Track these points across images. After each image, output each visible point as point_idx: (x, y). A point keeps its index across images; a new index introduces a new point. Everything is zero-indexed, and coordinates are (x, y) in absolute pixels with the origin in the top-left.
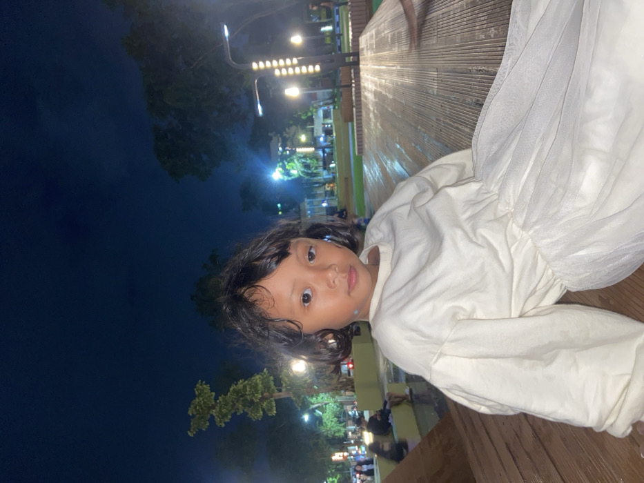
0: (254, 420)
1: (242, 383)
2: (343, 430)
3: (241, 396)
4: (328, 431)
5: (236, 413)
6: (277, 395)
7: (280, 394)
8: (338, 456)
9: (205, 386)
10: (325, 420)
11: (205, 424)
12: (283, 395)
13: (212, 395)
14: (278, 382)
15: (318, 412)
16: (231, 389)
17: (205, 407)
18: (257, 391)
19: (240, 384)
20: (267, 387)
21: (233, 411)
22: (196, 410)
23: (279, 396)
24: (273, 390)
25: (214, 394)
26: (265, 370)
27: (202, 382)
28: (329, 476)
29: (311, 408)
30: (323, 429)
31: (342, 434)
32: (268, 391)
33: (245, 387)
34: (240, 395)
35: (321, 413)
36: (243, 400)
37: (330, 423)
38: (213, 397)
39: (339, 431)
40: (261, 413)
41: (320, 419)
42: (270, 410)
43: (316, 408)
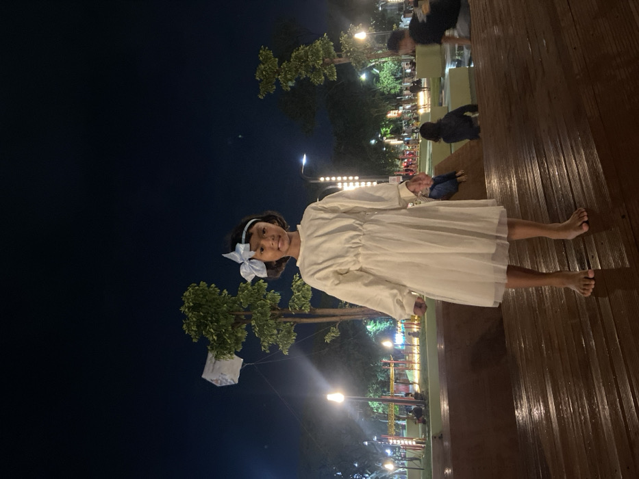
0: (317, 85)
1: (302, 49)
2: (399, 87)
3: (304, 62)
4: (385, 87)
5: (299, 78)
6: (337, 60)
7: (341, 59)
8: (392, 114)
9: (268, 52)
10: (382, 78)
11: (272, 87)
12: (343, 60)
13: (276, 61)
14: (338, 47)
15: (376, 71)
16: (293, 55)
17: (271, 72)
18: (318, 58)
19: (302, 50)
20: (328, 53)
21: (297, 76)
22: (263, 75)
23: (340, 61)
24: (334, 56)
25: (277, 59)
26: (325, 34)
27: (265, 48)
28: (382, 127)
29: (368, 66)
30: (379, 86)
31: (397, 90)
32: (329, 57)
33: (306, 52)
34: (303, 60)
35: (378, 72)
36: (305, 66)
37: (387, 81)
38: (276, 63)
39: (395, 88)
40: (323, 78)
41: (377, 77)
42: (332, 75)
43: (374, 66)
